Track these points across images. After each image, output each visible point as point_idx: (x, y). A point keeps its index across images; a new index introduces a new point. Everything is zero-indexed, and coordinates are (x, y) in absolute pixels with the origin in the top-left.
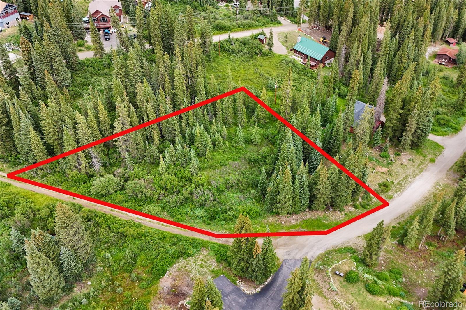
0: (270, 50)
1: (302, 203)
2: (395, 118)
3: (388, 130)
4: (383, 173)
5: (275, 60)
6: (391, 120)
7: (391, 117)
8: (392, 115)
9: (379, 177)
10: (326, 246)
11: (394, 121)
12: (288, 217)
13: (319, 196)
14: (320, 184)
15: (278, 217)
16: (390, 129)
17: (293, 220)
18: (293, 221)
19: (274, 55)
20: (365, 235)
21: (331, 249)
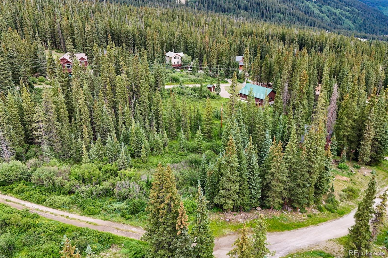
0: (218, 94)
1: (252, 194)
2: (349, 124)
3: (344, 140)
4: (345, 181)
5: (222, 102)
6: (346, 128)
7: (346, 124)
8: (347, 122)
9: (341, 184)
10: (288, 249)
11: (349, 129)
12: (234, 215)
13: (273, 183)
14: (274, 166)
15: (222, 215)
16: (345, 139)
17: (241, 218)
18: (241, 220)
19: (221, 98)
20: (339, 239)
21: (295, 252)
